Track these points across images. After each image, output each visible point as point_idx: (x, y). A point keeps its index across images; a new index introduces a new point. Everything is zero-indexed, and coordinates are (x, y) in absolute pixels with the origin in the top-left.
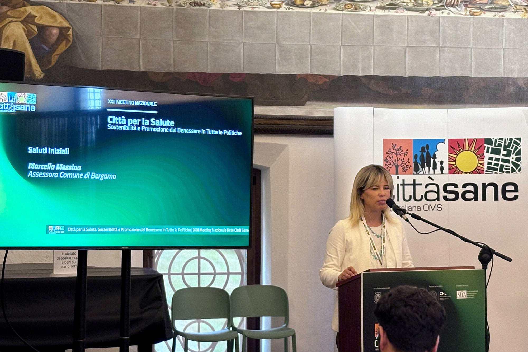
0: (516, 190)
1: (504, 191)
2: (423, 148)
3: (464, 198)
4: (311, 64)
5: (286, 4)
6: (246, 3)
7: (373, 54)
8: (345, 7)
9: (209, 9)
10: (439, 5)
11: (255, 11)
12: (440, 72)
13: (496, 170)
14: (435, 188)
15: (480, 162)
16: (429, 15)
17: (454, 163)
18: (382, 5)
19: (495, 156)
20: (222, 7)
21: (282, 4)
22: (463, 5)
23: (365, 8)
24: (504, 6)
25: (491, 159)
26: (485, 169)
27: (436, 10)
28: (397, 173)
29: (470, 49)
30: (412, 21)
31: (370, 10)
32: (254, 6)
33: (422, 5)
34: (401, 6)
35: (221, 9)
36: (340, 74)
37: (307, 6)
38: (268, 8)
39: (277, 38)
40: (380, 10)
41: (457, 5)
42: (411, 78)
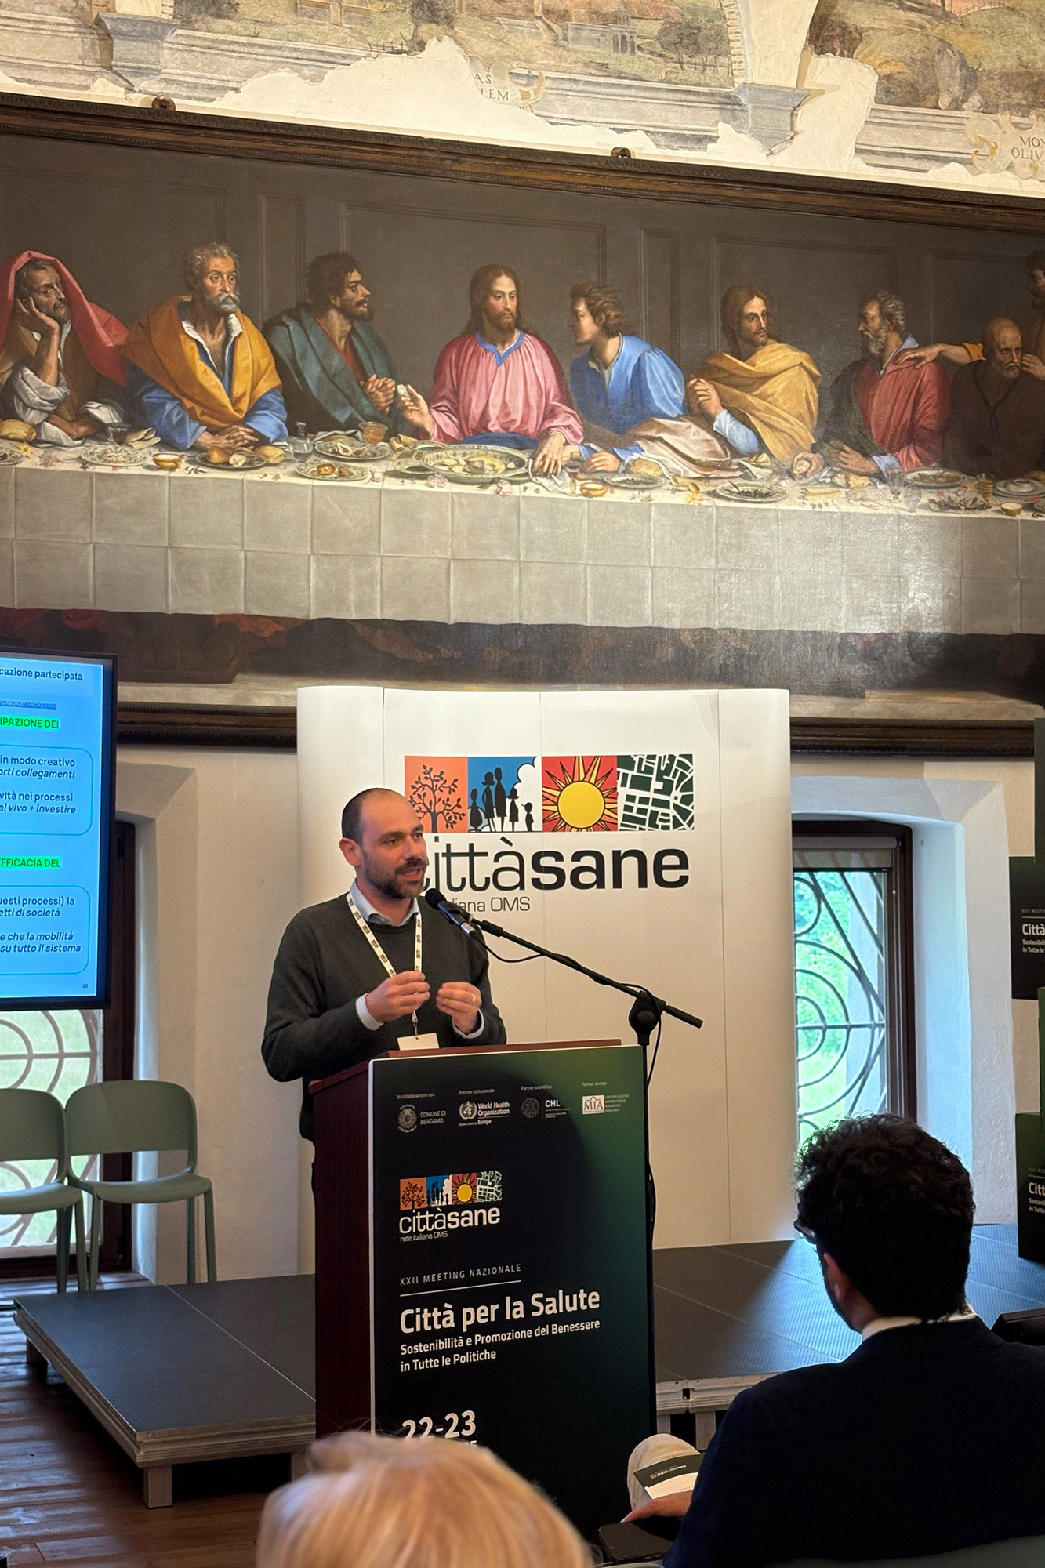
0: (684, 864)
1: (659, 867)
2: (489, 776)
3: (576, 883)
4: (245, 593)
5: (189, 462)
6: (99, 456)
7: (379, 574)
8: (319, 472)
9: (16, 469)
10: (519, 472)
11: (119, 475)
12: (521, 617)
13: (642, 822)
14: (513, 862)
15: (608, 806)
16: (498, 493)
17: (554, 808)
18: (398, 468)
19: (639, 793)
20: (45, 464)
21: (180, 461)
22: (567, 475)
23: (362, 474)
24: (651, 478)
25: (630, 798)
26: (620, 821)
27: (512, 482)
28: (434, 830)
29: (581, 568)
30: (461, 505)
31: (373, 480)
32: (118, 464)
33: (482, 470)
34: (438, 473)
35: (42, 467)
36: (309, 616)
37: (236, 466)
38: (149, 467)
39: (169, 535)
40: (394, 480)
41: (555, 474)
42: (463, 628)
